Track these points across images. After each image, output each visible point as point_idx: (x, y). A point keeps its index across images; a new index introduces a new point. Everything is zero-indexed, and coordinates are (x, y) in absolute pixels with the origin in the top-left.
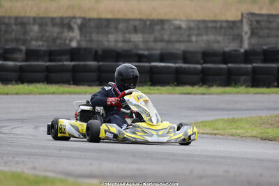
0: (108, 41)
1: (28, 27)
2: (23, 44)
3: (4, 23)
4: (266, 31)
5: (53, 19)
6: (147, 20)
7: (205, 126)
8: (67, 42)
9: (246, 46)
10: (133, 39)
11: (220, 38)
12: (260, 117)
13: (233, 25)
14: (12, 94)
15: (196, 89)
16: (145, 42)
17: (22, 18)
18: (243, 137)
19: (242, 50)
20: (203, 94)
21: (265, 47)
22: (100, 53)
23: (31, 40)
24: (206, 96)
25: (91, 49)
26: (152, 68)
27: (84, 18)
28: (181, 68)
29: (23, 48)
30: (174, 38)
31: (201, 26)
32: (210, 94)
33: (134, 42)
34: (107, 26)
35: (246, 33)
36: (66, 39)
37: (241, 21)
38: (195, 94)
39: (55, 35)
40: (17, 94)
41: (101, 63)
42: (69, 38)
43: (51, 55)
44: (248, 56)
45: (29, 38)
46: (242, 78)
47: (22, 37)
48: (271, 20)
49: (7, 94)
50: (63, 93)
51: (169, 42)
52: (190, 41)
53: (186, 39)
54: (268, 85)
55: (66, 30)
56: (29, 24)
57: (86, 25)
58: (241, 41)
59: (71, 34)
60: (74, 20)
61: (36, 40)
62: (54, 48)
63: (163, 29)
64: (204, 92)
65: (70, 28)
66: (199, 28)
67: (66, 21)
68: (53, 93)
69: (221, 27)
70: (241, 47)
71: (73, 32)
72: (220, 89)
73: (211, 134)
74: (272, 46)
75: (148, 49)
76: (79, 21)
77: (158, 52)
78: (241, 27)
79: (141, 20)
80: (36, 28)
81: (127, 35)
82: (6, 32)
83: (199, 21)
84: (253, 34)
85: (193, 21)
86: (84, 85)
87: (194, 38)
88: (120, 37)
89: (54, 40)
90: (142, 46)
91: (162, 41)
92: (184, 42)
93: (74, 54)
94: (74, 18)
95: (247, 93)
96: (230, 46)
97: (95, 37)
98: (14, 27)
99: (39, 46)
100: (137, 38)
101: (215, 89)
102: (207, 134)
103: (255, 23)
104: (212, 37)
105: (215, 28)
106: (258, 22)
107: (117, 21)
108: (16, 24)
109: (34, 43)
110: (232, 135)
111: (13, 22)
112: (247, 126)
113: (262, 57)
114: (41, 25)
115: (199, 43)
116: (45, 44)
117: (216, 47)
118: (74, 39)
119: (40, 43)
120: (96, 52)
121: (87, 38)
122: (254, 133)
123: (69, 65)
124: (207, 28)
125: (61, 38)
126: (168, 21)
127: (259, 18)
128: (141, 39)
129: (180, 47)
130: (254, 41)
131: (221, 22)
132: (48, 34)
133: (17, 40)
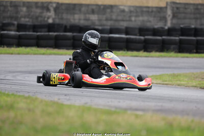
0: (74, 19)
1: (19, 8)
2: (15, 20)
3: (3, 5)
4: (183, 15)
5: (36, 3)
6: (102, 5)
7: (157, 79)
8: (46, 19)
9: (169, 25)
10: (91, 18)
11: (151, 19)
12: (193, 73)
13: (160, 10)
14: (15, 54)
15: (142, 53)
16: (100, 20)
17: (15, 2)
18: (187, 87)
19: (166, 28)
20: (146, 57)
21: (182, 26)
22: (68, 27)
23: (21, 17)
24: (150, 59)
25: (62, 25)
26: (110, 38)
27: (58, 3)
28: (130, 38)
29: (16, 23)
30: (120, 18)
31: (138, 10)
32: (152, 57)
33: (92, 20)
34: (74, 9)
35: (169, 16)
36: (45, 17)
37: (166, 8)
38: (141, 57)
39: (37, 14)
40: (19, 54)
41: (75, 34)
42: (47, 16)
43: (35, 28)
44: (170, 32)
45: (19, 16)
46: (172, 47)
47: (15, 15)
48: (187, 7)
49: (12, 54)
50: (50, 54)
51: (116, 20)
52: (130, 20)
53: (128, 19)
54: (190, 52)
55: (45, 11)
56: (20, 6)
57: (59, 8)
58: (166, 21)
59: (49, 14)
60: (51, 4)
61: (25, 17)
62: (36, 23)
63: (112, 12)
64: (147, 55)
65: (48, 10)
66: (137, 12)
67: (45, 5)
68: (44, 54)
69: (152, 12)
70: (165, 25)
71: (50, 12)
72: (158, 54)
73: (163, 84)
74: (186, 25)
75: (101, 25)
76: (54, 5)
77: (109, 27)
78: (166, 12)
79: (97, 5)
80: (24, 9)
81: (87, 16)
82: (4, 11)
83: (137, 7)
84: (174, 16)
85: (133, 7)
86: (63, 49)
87: (133, 19)
88: (82, 17)
89: (37, 18)
90: (97, 23)
91: (111, 20)
92: (127, 21)
93: (51, 27)
94: (51, 3)
95: (177, 57)
96: (158, 25)
97: (65, 16)
98: (10, 8)
99: (26, 22)
100: (94, 17)
101: (154, 54)
102: (160, 84)
103: (175, 9)
104: (145, 18)
105: (148, 12)
106: (177, 8)
107: (81, 5)
108: (11, 6)
109: (23, 19)
110: (179, 85)
111: (9, 4)
112: (186, 79)
113: (179, 33)
114: (28, 7)
115: (137, 22)
116: (31, 20)
117: (149, 25)
118: (51, 17)
119: (27, 20)
120: (66, 27)
121: (60, 17)
122: (194, 84)
123: (53, 35)
124: (142, 12)
125: (41, 17)
126: (116, 6)
127: (178, 6)
128: (96, 18)
129: (124, 25)
130: (175, 21)
131: (152, 7)
132: (32, 14)
133: (11, 17)
